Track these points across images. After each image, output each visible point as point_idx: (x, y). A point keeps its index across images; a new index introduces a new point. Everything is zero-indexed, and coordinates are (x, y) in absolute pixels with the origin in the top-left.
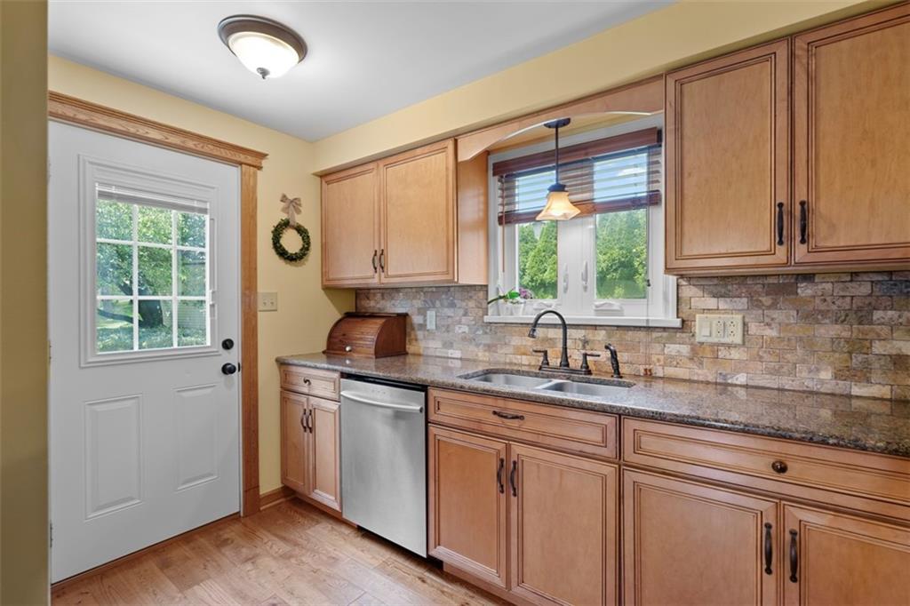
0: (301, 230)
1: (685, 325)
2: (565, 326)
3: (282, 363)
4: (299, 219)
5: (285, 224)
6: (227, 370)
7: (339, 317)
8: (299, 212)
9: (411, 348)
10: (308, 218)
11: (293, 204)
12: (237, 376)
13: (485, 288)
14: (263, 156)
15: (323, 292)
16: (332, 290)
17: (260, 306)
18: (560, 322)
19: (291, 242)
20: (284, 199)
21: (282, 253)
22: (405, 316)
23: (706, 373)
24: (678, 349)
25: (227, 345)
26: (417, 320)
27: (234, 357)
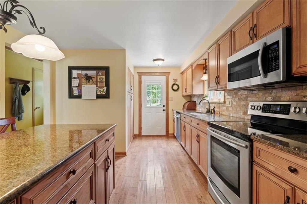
0: (177, 85)
1: (225, 102)
2: (209, 103)
3: (173, 111)
4: (177, 83)
5: (174, 84)
6: (164, 110)
7: (185, 101)
8: (177, 81)
9: (196, 109)
10: (179, 82)
11: (175, 80)
13: (203, 95)
14: (170, 73)
15: (182, 97)
16: (184, 96)
17: (169, 100)
18: (208, 102)
19: (175, 87)
20: (174, 79)
21: (173, 90)
22: (195, 101)
23: (227, 114)
24: (225, 108)
25: (164, 106)
26: (197, 102)
27: (165, 108)
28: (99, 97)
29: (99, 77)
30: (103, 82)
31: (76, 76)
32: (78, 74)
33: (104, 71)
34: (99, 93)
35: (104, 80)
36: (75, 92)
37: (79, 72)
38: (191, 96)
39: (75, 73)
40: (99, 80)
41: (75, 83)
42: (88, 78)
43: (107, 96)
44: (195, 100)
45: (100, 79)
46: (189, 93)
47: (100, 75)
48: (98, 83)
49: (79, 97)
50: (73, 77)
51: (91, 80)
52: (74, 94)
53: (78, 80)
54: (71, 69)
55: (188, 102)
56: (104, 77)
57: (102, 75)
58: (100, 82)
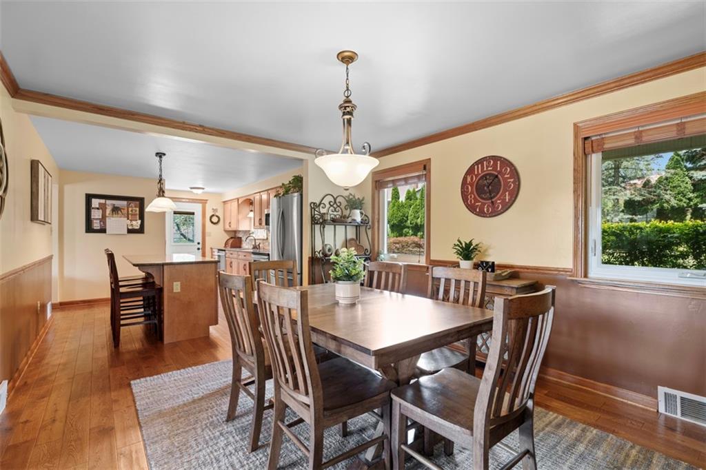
0: (217, 216)
1: (267, 239)
2: (255, 240)
3: (211, 249)
4: (217, 214)
5: (213, 215)
6: (199, 249)
7: (228, 238)
8: (217, 212)
10: (220, 214)
11: (215, 210)
12: (200, 250)
13: (249, 231)
14: (207, 200)
15: (223, 232)
16: (226, 231)
17: (206, 235)
18: (254, 238)
19: (215, 219)
20: (213, 209)
21: (212, 222)
25: (199, 243)
26: (242, 238)
27: (200, 246)
28: (130, 231)
29: (130, 209)
30: (136, 215)
31: (97, 206)
32: (100, 204)
33: (138, 203)
34: (130, 228)
35: (138, 212)
36: (96, 225)
37: (102, 201)
38: (235, 232)
39: (95, 203)
40: (130, 212)
41: (96, 214)
42: (115, 210)
43: (141, 230)
44: (240, 236)
45: (132, 211)
46: (233, 227)
47: (132, 207)
48: (130, 216)
49: (103, 231)
50: (93, 206)
51: (119, 212)
52: (95, 228)
53: (101, 211)
54: (89, 198)
55: (232, 238)
56: (138, 209)
57: (135, 207)
58: (132, 215)
